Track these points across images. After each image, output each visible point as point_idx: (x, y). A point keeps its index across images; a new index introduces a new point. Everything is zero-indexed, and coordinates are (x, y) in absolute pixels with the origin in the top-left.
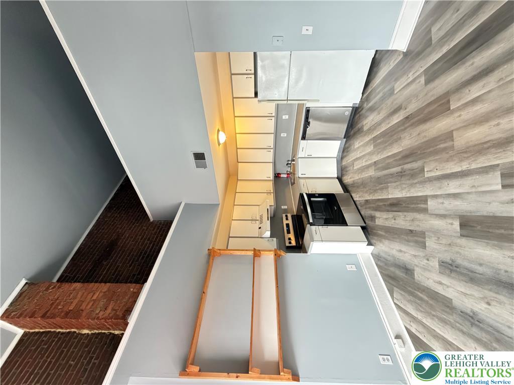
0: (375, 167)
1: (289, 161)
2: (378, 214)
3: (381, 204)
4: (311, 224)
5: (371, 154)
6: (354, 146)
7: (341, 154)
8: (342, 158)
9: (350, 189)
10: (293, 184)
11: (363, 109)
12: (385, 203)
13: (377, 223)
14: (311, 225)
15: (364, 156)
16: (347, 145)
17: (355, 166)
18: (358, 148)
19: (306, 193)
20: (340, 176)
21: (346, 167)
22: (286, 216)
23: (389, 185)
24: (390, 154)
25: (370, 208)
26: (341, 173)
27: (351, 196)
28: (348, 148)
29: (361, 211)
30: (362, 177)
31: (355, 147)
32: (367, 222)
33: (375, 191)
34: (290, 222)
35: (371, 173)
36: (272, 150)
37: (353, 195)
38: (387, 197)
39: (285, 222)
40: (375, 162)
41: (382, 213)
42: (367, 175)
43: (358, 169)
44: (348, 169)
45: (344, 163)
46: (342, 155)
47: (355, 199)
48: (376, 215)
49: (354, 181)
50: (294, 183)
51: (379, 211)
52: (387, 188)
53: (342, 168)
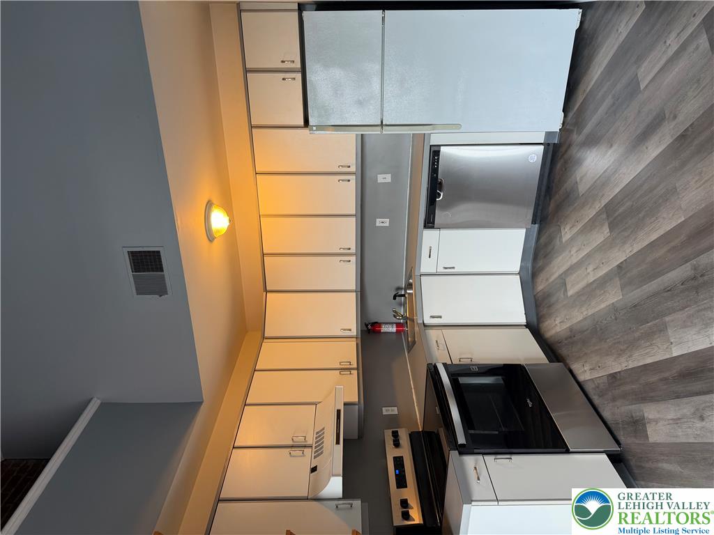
0: (620, 280)
1: (399, 288)
2: (650, 411)
3: (654, 378)
4: (463, 450)
5: (605, 247)
6: (561, 237)
7: (530, 265)
8: (535, 274)
9: (564, 351)
10: (411, 346)
11: (570, 145)
12: (666, 375)
13: (651, 440)
14: (461, 453)
15: (588, 256)
16: (543, 240)
17: (568, 287)
18: (572, 239)
19: (445, 365)
20: (534, 320)
21: (547, 295)
22: (395, 434)
23: (667, 319)
24: (654, 237)
25: (624, 396)
26: (537, 315)
27: (571, 371)
28: (546, 245)
29: (600, 410)
30: (590, 312)
31: (564, 240)
32: (622, 439)
33: (632, 345)
34: (405, 452)
35: (613, 297)
36: (353, 259)
37: (576, 367)
38: (668, 357)
39: (391, 453)
40: (619, 267)
41: (662, 406)
42: (603, 306)
43: (579, 294)
44: (553, 299)
45: (540, 287)
46: (533, 267)
47: (581, 378)
48: (646, 415)
49: (571, 329)
50: (414, 342)
51: (653, 400)
52: (662, 329)
53: (536, 301)
